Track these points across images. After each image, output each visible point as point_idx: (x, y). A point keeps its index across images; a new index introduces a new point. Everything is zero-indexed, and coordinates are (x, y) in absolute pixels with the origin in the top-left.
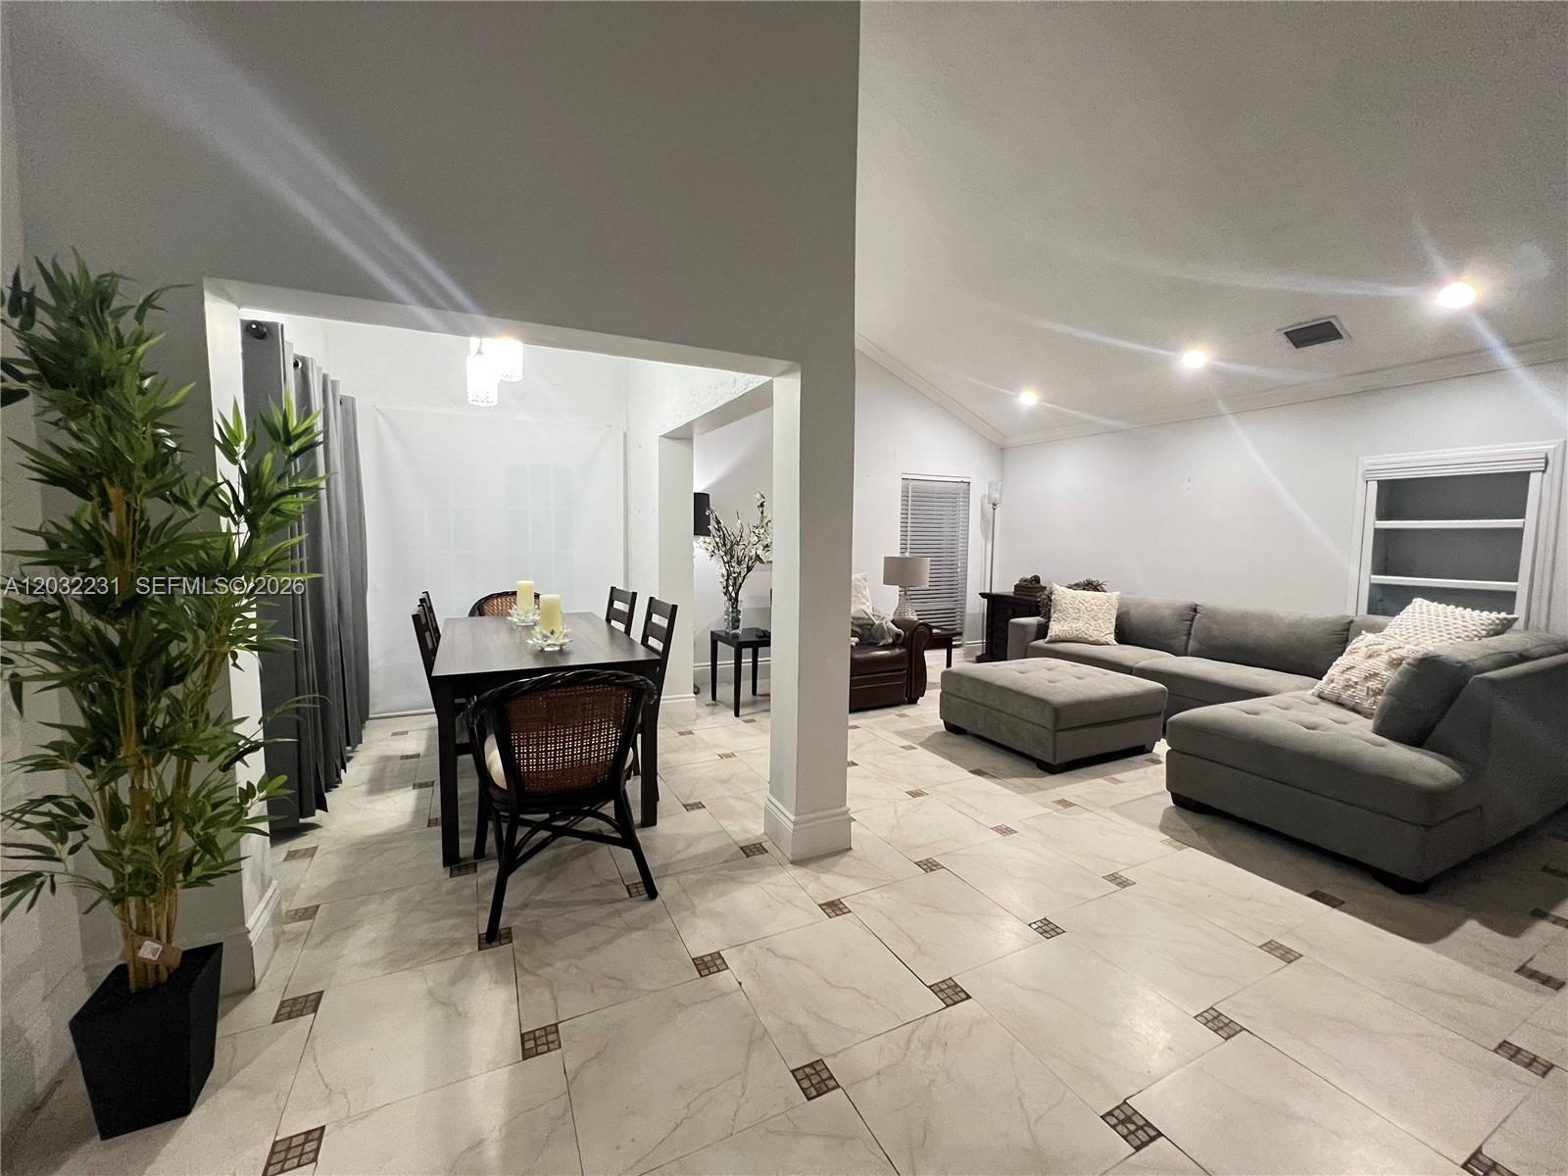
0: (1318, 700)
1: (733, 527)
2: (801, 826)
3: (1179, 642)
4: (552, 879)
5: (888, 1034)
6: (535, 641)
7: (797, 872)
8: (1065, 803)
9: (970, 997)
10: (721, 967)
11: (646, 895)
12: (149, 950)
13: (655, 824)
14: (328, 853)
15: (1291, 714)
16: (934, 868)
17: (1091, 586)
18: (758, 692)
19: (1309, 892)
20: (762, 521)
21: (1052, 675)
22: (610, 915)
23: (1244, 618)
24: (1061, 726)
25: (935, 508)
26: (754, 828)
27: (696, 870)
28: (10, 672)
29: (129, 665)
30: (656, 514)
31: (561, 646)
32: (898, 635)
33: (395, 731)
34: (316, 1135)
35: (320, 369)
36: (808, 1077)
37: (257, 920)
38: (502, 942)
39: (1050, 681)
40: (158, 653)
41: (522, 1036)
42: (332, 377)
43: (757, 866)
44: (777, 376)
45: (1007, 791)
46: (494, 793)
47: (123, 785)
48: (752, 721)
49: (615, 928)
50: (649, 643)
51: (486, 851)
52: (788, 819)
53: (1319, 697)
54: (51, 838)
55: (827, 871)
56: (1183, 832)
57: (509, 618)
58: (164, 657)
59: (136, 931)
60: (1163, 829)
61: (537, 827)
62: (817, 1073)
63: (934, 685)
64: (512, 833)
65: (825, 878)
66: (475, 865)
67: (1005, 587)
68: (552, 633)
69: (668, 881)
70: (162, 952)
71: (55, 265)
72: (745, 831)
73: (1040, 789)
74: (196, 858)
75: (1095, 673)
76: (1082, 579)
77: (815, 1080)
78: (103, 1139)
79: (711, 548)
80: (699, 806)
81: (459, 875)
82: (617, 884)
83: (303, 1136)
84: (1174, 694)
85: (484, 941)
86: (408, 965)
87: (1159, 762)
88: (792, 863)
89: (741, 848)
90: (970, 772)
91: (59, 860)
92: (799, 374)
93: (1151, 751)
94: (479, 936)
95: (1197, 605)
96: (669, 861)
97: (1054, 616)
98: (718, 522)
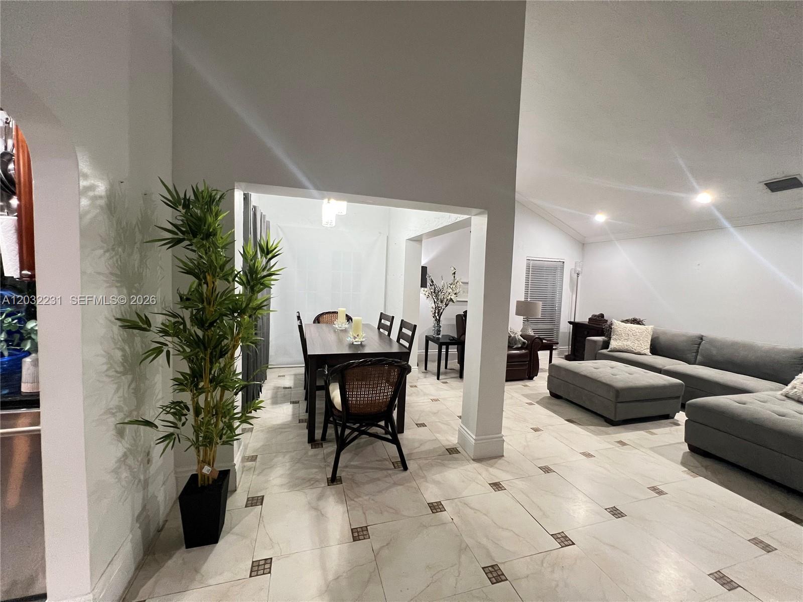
0: (785, 398)
1: (439, 284)
2: (479, 442)
3: (691, 356)
4: (357, 455)
5: (531, 556)
6: (350, 339)
7: (476, 465)
8: (622, 443)
9: (574, 544)
10: (443, 509)
11: (402, 468)
12: (206, 470)
13: (403, 432)
14: (258, 431)
15: (767, 405)
16: (549, 471)
17: (636, 321)
18: (448, 368)
19: (780, 512)
20: (454, 281)
21: (614, 371)
22: (386, 476)
23: (734, 345)
24: (619, 400)
25: (545, 275)
26: (452, 440)
27: (426, 459)
28: (167, 349)
29: (209, 349)
30: (403, 277)
31: (361, 342)
32: (524, 343)
33: (280, 375)
34: (269, 561)
35: (260, 210)
36: (491, 572)
37: (237, 460)
38: (338, 483)
39: (613, 375)
40: (219, 345)
41: (352, 530)
42: (264, 214)
43: (456, 459)
44: (474, 215)
45: (588, 433)
46: (335, 412)
47: (201, 399)
48: (446, 383)
49: (389, 483)
50: (400, 342)
51: (326, 437)
52: (471, 437)
53: (786, 396)
54: (176, 418)
55: (492, 466)
56: (696, 467)
57: (334, 326)
58: (220, 346)
59: (202, 461)
60: (683, 463)
61: (354, 430)
62: (496, 571)
63: (543, 371)
64: (343, 431)
65: (491, 469)
66: (322, 444)
67: (583, 318)
68: (358, 336)
69: (411, 462)
70: (211, 471)
71: (197, 187)
72: (447, 440)
73: (607, 434)
74: (224, 431)
75: (639, 372)
76: (630, 317)
77: (495, 574)
78: (187, 547)
79: (427, 294)
80: (423, 425)
81: (315, 448)
82: (387, 460)
83: (263, 561)
84: (687, 387)
85: (330, 482)
86: (297, 489)
87: (678, 425)
88: (473, 460)
89: (447, 449)
90: (566, 420)
91: (178, 428)
92: (487, 216)
93: (673, 418)
94: (327, 478)
95: (703, 336)
96: (411, 452)
97: (613, 337)
98: (432, 282)
